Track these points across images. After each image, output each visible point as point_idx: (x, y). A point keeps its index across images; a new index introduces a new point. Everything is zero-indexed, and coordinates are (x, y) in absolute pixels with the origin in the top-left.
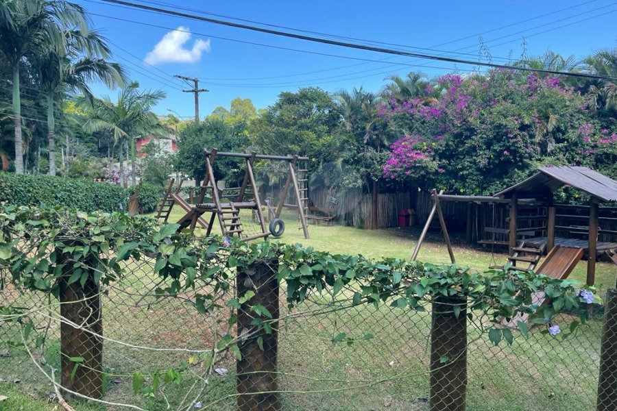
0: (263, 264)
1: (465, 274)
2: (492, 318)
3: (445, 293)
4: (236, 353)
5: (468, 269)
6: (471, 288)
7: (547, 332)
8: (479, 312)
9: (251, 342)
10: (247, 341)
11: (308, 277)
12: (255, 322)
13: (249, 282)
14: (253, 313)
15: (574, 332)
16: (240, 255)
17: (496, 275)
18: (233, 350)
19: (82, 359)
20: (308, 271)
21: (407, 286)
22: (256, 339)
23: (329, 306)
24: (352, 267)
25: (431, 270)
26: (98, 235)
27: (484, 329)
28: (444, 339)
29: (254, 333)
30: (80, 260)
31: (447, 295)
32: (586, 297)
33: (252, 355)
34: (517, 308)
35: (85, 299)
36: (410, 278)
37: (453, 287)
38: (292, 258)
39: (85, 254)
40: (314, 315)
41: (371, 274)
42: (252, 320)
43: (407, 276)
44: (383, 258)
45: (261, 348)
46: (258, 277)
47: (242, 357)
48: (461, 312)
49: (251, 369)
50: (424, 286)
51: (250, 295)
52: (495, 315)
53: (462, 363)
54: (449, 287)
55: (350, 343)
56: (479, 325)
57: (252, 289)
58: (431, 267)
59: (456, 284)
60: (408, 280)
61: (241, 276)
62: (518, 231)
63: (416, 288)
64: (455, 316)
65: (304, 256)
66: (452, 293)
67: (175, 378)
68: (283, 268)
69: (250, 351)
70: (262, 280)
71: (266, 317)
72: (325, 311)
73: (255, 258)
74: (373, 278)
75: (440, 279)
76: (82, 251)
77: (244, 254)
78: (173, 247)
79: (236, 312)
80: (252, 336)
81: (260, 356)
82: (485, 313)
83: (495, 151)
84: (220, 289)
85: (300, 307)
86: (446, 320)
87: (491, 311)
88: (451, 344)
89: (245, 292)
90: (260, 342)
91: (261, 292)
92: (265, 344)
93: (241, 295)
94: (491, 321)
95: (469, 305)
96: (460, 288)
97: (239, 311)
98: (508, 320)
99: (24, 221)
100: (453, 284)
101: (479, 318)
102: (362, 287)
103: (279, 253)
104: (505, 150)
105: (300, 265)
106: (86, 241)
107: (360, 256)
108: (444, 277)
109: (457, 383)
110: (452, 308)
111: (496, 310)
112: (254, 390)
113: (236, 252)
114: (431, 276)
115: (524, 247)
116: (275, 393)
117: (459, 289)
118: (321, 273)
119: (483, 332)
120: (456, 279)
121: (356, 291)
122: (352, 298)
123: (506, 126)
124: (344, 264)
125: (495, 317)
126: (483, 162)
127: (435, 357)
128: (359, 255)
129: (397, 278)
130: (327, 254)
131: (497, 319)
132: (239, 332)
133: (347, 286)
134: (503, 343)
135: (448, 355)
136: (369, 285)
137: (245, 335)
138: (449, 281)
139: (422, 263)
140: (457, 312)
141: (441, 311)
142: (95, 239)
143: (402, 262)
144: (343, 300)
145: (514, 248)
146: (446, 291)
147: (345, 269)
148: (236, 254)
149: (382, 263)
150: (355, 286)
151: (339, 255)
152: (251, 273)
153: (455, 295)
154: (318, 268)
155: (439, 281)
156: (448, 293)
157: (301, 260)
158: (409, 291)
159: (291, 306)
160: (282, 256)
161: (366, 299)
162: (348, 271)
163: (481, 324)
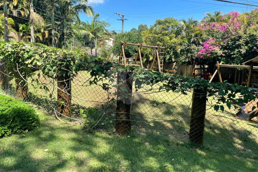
8: (211, 98)
10: (119, 101)
11: (142, 78)
19: (63, 102)
20: (143, 76)
21: (181, 85)
23: (150, 90)
24: (160, 76)
25: (192, 80)
26: (69, 58)
29: (122, 98)
30: (63, 67)
31: (197, 89)
34: (228, 99)
35: (65, 80)
37: (200, 86)
38: (137, 71)
39: (65, 64)
40: (144, 94)
47: (117, 106)
48: (202, 97)
49: (120, 111)
51: (121, 83)
54: (198, 86)
55: (157, 105)
56: (210, 103)
63: (184, 86)
64: (200, 99)
66: (199, 89)
67: (94, 112)
69: (120, 105)
70: (126, 79)
71: (126, 92)
72: (148, 92)
74: (168, 81)
75: (195, 83)
76: (64, 63)
78: (95, 64)
82: (214, 98)
84: (111, 81)
86: (197, 100)
87: (216, 98)
88: (198, 110)
89: (119, 83)
90: (124, 102)
94: (217, 103)
95: (207, 94)
96: (203, 87)
97: (118, 90)
98: (224, 103)
99: (46, 53)
101: (211, 100)
103: (132, 69)
104: (254, 46)
105: (140, 74)
106: (65, 60)
109: (199, 125)
110: (199, 95)
111: (219, 98)
112: (121, 119)
116: (129, 121)
119: (212, 106)
120: (202, 84)
121: (161, 86)
122: (159, 88)
124: (157, 75)
125: (218, 101)
129: (177, 81)
132: (117, 98)
133: (157, 83)
134: (220, 110)
135: (196, 114)
136: (167, 84)
137: (119, 99)
138: (198, 84)
142: (68, 59)
144: (156, 89)
147: (157, 77)
150: (161, 84)
152: (122, 76)
154: (147, 76)
159: (137, 90)
161: (165, 89)
162: (158, 78)
163: (212, 103)
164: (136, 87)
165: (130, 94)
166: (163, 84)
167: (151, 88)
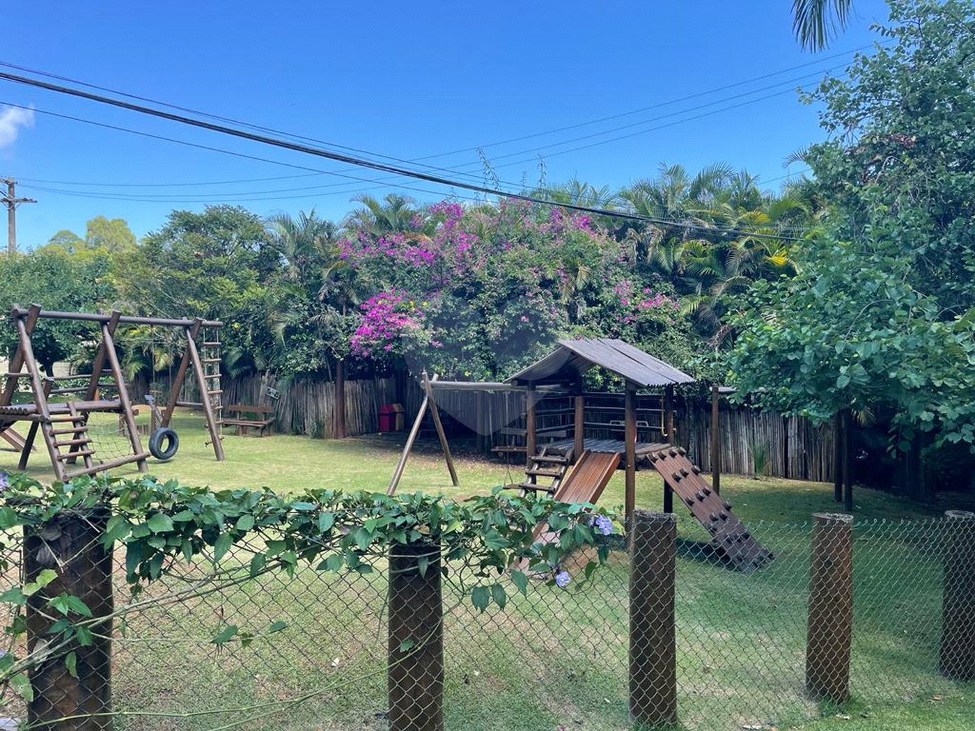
0: (75, 518)
1: (435, 505)
2: (478, 570)
3: (403, 540)
4: (24, 687)
5: (440, 498)
6: (444, 527)
7: (553, 582)
8: (457, 563)
9: (54, 664)
10: (44, 664)
11: (166, 536)
12: (58, 627)
13: (47, 552)
14: (55, 612)
15: (591, 578)
16: (25, 504)
17: (481, 503)
18: (16, 683)
20: (167, 525)
21: (344, 533)
22: (63, 658)
23: (207, 581)
24: (250, 510)
25: (382, 505)
27: (466, 588)
28: (407, 612)
29: (58, 647)
31: (406, 543)
32: (602, 525)
33: (57, 688)
34: (512, 551)
36: (349, 520)
37: (417, 527)
38: (133, 503)
40: (180, 600)
41: (283, 519)
42: (52, 623)
43: (345, 518)
44: (305, 489)
45: (73, 673)
46: (67, 543)
47: (36, 693)
48: (430, 567)
49: (56, 713)
50: (370, 531)
51: (49, 576)
52: (483, 564)
53: (435, 647)
54: (411, 528)
55: (246, 640)
56: (458, 583)
57: (54, 566)
58: (383, 500)
59: (422, 522)
60: (346, 523)
61: (32, 543)
62: (538, 433)
63: (358, 536)
64: (420, 575)
65: (160, 497)
66: (413, 539)
68: (116, 522)
69: (52, 683)
70: (75, 547)
71: (81, 615)
72: (198, 590)
73: (58, 508)
74: (287, 525)
75: (396, 517)
77: (36, 502)
79: (24, 611)
80: (56, 652)
81: (72, 687)
82: (467, 563)
83: (509, 316)
85: (153, 589)
86: (409, 581)
87: (475, 561)
88: (417, 620)
89: (38, 574)
90: (71, 663)
91: (73, 569)
92: (81, 667)
93: (31, 579)
94: (476, 575)
95: (443, 553)
96: (428, 528)
97: (30, 611)
98: (500, 571)
100: (416, 524)
101: (458, 573)
102: (269, 543)
103: (109, 495)
104: (523, 315)
105: (150, 515)
107: (267, 489)
108: (403, 515)
109: (428, 680)
110: (415, 562)
111: (482, 558)
113: (16, 499)
114: (383, 513)
115: (546, 455)
117: (425, 529)
118: (191, 525)
119: (464, 593)
120: (420, 515)
121: (257, 551)
122: (250, 563)
123: (523, 280)
124: (234, 506)
125: (482, 568)
126: (493, 332)
127: (394, 643)
128: (264, 488)
129: (325, 522)
130: (204, 491)
131: (485, 571)
132: (31, 647)
133: (241, 543)
134: (493, 607)
135: (413, 638)
136: (282, 539)
137: (42, 653)
138: (409, 519)
139: (369, 493)
140: (423, 567)
141: (401, 569)
143: (337, 495)
144: (234, 569)
145: (533, 458)
146: (405, 536)
147: (236, 515)
148: (16, 504)
149: (304, 499)
150: (257, 542)
151: (229, 491)
152: (53, 535)
153: (418, 541)
154: (184, 517)
155: (394, 520)
156: (408, 540)
157: (155, 505)
158: (347, 541)
159: (137, 590)
160: (115, 501)
161: (276, 562)
162: (242, 518)
163: (461, 582)
164: (132, 578)
165: (104, 618)
166: (266, 542)
167: (208, 568)
